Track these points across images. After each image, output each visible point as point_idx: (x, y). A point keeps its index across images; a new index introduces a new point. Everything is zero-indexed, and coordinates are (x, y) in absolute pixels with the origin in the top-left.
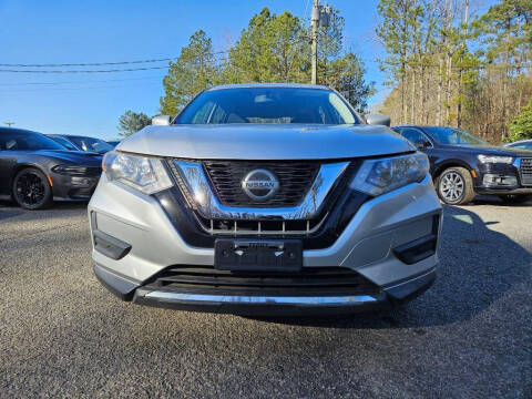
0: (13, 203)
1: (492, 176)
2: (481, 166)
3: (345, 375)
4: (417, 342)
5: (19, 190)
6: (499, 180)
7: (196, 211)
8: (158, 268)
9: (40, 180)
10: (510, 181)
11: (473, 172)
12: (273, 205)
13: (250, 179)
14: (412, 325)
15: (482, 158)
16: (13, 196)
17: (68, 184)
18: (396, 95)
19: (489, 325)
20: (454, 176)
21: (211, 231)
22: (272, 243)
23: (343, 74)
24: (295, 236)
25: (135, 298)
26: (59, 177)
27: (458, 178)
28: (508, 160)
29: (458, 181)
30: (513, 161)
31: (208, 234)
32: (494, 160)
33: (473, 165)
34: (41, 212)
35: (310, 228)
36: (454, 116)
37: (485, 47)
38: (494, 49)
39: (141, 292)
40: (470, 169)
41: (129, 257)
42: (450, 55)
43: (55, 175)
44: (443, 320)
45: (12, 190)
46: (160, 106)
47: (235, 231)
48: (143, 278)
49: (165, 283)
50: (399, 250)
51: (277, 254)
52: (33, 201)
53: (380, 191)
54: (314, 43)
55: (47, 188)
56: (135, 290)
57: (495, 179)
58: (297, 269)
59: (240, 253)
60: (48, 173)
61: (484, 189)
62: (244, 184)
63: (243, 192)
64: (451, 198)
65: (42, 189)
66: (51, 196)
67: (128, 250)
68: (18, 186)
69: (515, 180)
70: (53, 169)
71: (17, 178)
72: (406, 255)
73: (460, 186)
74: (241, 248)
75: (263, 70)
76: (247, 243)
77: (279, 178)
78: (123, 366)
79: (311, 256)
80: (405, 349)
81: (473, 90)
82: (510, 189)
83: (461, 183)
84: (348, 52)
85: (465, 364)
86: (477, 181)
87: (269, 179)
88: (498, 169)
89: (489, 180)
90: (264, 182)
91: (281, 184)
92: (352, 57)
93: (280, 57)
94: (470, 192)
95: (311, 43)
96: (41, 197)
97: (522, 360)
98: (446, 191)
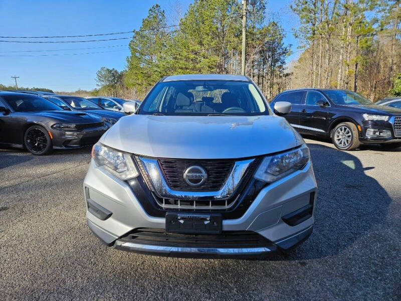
0: (24, 150)
1: (372, 130)
2: (365, 123)
3: (250, 296)
4: (299, 272)
5: (29, 141)
6: (377, 134)
7: (153, 192)
8: (129, 229)
9: (43, 134)
10: (386, 134)
11: (359, 127)
12: (203, 190)
13: (189, 172)
14: (298, 258)
15: (366, 117)
16: (24, 145)
17: (63, 137)
18: (307, 56)
19: (350, 259)
20: (345, 129)
21: (164, 206)
22: (202, 216)
23: (266, 40)
24: (218, 210)
25: (115, 246)
26: (56, 132)
27: (348, 130)
28: (385, 118)
29: (348, 133)
30: (389, 119)
31: (162, 208)
32: (375, 118)
33: (359, 121)
34: (44, 157)
35: (228, 204)
36: (353, 72)
37: (379, 16)
38: (387, 17)
39: (119, 243)
40: (357, 124)
41: (110, 219)
42: (351, 24)
43: (54, 131)
44: (320, 254)
45: (24, 141)
46: (127, 64)
47: (179, 207)
48: (120, 234)
49: (134, 237)
50: (286, 218)
51: (206, 222)
52: (38, 149)
53: (275, 178)
54: (244, 18)
55: (48, 139)
56: (115, 241)
57: (375, 133)
58: (218, 232)
59: (182, 221)
60: (49, 129)
61: (367, 139)
62: (185, 175)
63: (184, 180)
64: (342, 145)
65: (45, 141)
66: (52, 145)
67: (110, 215)
68: (28, 138)
69: (389, 133)
70: (52, 127)
71: (27, 133)
72: (291, 220)
73: (349, 136)
74: (182, 219)
75: (205, 36)
76: (186, 216)
77: (207, 171)
78: (108, 288)
79: (228, 224)
80: (292, 277)
81: (368, 51)
82: (386, 140)
83: (350, 134)
84: (272, 20)
85: (328, 289)
86: (362, 134)
87: (200, 172)
88: (378, 125)
89: (370, 133)
90: (198, 174)
91: (208, 175)
92: (274, 24)
93: (219, 25)
94: (357, 142)
95: (242, 18)
96: (44, 146)
97: (368, 287)
98: (339, 140)
